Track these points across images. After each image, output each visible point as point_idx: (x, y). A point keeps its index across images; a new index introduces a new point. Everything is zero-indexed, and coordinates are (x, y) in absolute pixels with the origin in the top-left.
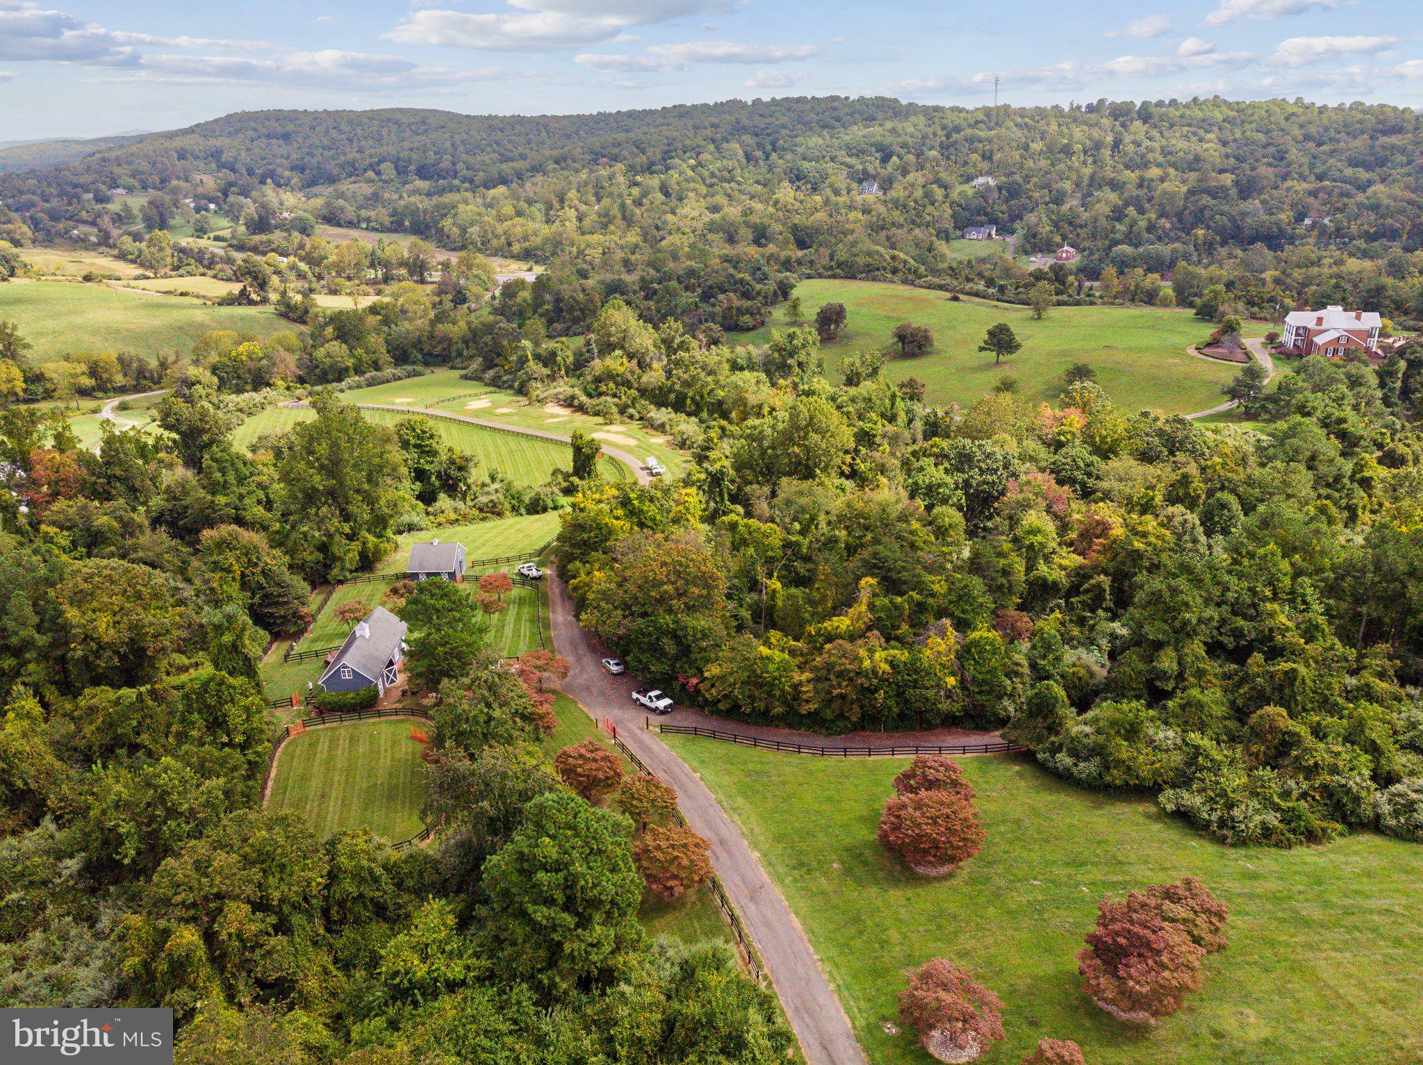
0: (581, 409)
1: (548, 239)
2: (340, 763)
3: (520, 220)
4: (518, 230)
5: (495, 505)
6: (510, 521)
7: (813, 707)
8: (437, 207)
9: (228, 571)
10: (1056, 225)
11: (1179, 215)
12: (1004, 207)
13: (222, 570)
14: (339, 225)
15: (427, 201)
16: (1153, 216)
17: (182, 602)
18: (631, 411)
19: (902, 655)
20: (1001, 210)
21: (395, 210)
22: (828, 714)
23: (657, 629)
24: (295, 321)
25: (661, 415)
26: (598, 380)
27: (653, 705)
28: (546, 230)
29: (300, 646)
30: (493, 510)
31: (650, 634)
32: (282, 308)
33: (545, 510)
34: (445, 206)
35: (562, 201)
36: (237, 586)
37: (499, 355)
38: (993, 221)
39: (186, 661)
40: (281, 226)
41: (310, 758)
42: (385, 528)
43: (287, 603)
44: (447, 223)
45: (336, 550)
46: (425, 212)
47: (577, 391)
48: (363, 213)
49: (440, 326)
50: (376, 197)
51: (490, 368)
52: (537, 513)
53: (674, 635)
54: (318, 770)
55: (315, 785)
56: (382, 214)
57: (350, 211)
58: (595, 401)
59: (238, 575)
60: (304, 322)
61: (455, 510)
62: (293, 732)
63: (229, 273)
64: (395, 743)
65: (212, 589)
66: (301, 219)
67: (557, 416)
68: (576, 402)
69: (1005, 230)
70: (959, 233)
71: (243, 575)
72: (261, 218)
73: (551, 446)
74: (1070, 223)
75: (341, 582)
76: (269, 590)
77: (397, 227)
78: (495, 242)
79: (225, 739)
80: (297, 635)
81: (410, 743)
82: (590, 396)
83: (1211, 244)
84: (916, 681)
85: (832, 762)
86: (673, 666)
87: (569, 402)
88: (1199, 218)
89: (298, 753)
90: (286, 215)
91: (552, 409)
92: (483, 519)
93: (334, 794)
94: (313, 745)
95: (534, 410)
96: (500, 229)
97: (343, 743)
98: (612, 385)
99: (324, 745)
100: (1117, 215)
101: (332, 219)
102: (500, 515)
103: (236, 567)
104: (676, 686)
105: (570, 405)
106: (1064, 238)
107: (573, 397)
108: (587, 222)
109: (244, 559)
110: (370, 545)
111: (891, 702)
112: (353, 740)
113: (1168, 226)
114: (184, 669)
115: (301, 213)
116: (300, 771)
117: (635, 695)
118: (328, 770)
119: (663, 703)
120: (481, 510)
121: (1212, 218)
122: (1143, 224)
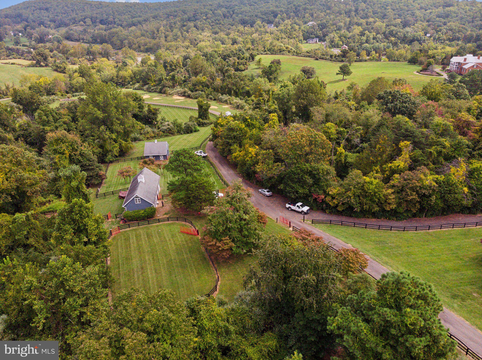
0: (189, 96)
1: (155, 44)
2: (146, 248)
3: (143, 38)
4: (143, 41)
5: (170, 130)
6: (178, 137)
7: (394, 206)
8: (110, 34)
9: (63, 154)
10: (340, 37)
11: (384, 33)
12: (321, 32)
13: (60, 153)
14: (72, 41)
15: (105, 32)
16: (375, 34)
17: (42, 167)
18: (211, 96)
19: (441, 178)
20: (320, 33)
21: (93, 35)
22: (401, 210)
23: (302, 171)
24: (60, 72)
25: (225, 97)
26: (194, 85)
27: (300, 210)
28: (153, 41)
29: (102, 190)
30: (169, 132)
31: (299, 174)
32: (55, 68)
33: (191, 132)
34: (113, 33)
35: (158, 31)
36: (67, 161)
37: (149, 80)
38: (317, 37)
39: (44, 200)
40: (50, 41)
41: (128, 247)
42: (128, 138)
43: (93, 169)
44: (114, 39)
45: (108, 147)
46: (105, 36)
47: (186, 89)
48: (81, 36)
49: (120, 72)
50: (85, 30)
51: (145, 85)
52: (188, 133)
53: (310, 173)
54: (134, 253)
55: (136, 263)
56: (88, 37)
57: (76, 36)
58: (195, 93)
59: (67, 156)
60: (64, 73)
61: (153, 132)
62: (113, 233)
63: (30, 57)
64: (173, 236)
65: (55, 163)
66: (57, 37)
67: (179, 100)
68: (186, 94)
69: (322, 39)
70: (305, 41)
71: (70, 156)
72: (41, 38)
73: (181, 110)
74: (345, 37)
75: (111, 162)
76: (84, 163)
77: (95, 41)
78: (134, 46)
79: (86, 239)
80: (99, 185)
81: (182, 235)
82: (192, 91)
83: (397, 43)
84: (450, 191)
85: (410, 234)
86: (310, 190)
87: (184, 95)
88: (391, 34)
89: (119, 244)
90: (50, 36)
91: (176, 97)
92: (166, 136)
93: (149, 268)
94: (127, 239)
95: (169, 98)
96: (135, 41)
97: (144, 237)
98: (201, 87)
99: (133, 240)
100: (362, 34)
101: (68, 38)
102: (173, 134)
103: (67, 152)
104: (311, 199)
105: (184, 96)
106: (343, 42)
107: (185, 92)
108: (169, 38)
109: (70, 148)
110: (123, 145)
111: (439, 202)
112: (149, 236)
113: (381, 37)
114: (44, 204)
115: (56, 35)
116: (124, 255)
117: (288, 206)
118: (140, 252)
119: (306, 209)
120: (164, 132)
121: (396, 33)
122: (372, 36)
